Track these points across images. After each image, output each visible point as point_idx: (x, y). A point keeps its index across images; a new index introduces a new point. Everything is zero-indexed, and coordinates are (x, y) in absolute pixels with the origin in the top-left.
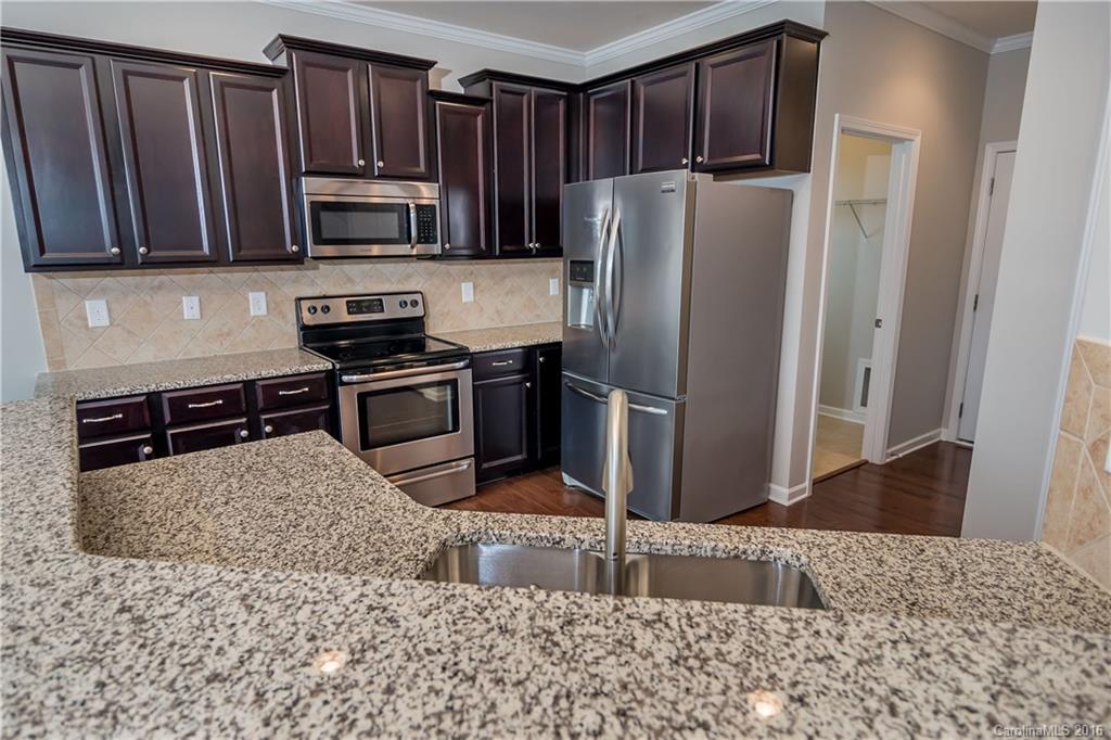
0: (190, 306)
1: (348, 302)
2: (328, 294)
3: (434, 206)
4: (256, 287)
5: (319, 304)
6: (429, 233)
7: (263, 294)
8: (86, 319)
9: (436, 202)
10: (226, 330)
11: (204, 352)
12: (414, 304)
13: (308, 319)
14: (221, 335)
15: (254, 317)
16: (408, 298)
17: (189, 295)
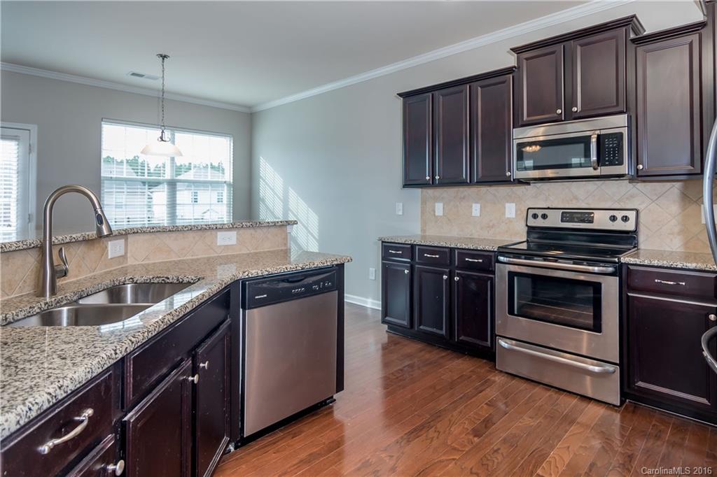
0: (476, 209)
1: (563, 213)
2: (551, 207)
3: (621, 134)
4: (510, 199)
5: (540, 213)
6: (614, 156)
7: (514, 204)
8: (435, 212)
9: (625, 131)
10: (491, 224)
11: (479, 236)
12: (625, 219)
13: (532, 222)
14: (488, 227)
15: (508, 218)
16: (619, 215)
17: (476, 203)
